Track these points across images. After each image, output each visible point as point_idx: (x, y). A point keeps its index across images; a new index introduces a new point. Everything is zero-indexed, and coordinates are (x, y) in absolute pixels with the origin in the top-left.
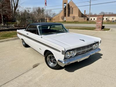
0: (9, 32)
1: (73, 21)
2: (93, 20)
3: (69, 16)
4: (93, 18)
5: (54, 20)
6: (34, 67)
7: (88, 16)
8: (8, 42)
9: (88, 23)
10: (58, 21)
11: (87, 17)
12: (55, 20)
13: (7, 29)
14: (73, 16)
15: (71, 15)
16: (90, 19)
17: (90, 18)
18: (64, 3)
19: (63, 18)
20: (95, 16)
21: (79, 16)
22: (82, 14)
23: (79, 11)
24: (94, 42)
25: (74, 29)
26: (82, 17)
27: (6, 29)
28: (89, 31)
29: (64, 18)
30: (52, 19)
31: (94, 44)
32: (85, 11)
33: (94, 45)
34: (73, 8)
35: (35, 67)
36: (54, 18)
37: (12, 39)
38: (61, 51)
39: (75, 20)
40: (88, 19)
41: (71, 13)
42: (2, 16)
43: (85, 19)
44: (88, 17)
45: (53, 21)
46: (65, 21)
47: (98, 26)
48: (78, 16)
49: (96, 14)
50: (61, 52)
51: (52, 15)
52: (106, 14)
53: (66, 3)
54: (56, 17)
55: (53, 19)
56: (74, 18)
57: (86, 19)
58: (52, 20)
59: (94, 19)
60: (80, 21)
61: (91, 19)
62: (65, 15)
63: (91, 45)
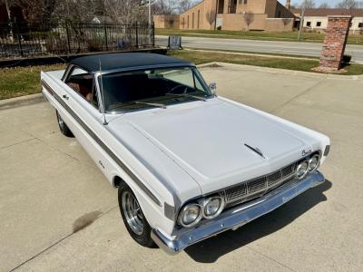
0: (26, 69)
1: (247, 28)
2: (313, 25)
3: (233, 10)
4: (314, 20)
5: (183, 24)
6: (76, 231)
7: (299, 11)
8: (17, 110)
9: (295, 39)
10: (195, 28)
11: (295, 17)
12: (186, 26)
13: (21, 58)
14: (247, 11)
15: (239, 8)
16: (305, 25)
17: (306, 20)
19: (212, 19)
20: (322, 11)
21: (268, 11)
22: (279, 4)
24: (300, 157)
25: (244, 63)
26: (278, 15)
27: (15, 58)
28: (296, 72)
29: (218, 19)
30: (178, 21)
31: (299, 162)
33: (300, 166)
35: (82, 228)
36: (184, 15)
37: (29, 100)
39: (252, 26)
40: (297, 24)
41: (240, 3)
42: (9, 12)
43: (285, 24)
44: (296, 15)
45: (181, 27)
46: (219, 28)
47: (329, 59)
48: (263, 11)
49: (325, 5)
50: (162, 209)
51: (177, 5)
52: (359, 7)
54: (189, 13)
55: (181, 20)
56: (249, 18)
57: (291, 24)
58: (175, 23)
59: (319, 24)
60: (267, 30)
61: (309, 24)
62: (220, 9)
63: (289, 169)
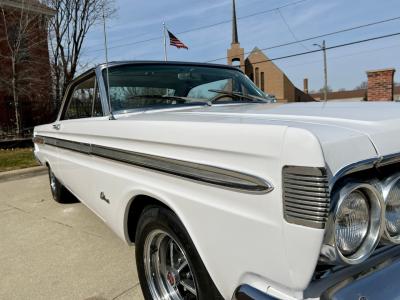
18: (233, 60)
21: (285, 98)
22: (297, 90)
23: (286, 81)
32: (306, 81)
34: (262, 73)
38: (275, 181)
48: (282, 97)
50: (276, 196)
53: (238, 59)
